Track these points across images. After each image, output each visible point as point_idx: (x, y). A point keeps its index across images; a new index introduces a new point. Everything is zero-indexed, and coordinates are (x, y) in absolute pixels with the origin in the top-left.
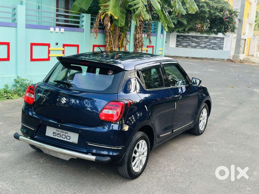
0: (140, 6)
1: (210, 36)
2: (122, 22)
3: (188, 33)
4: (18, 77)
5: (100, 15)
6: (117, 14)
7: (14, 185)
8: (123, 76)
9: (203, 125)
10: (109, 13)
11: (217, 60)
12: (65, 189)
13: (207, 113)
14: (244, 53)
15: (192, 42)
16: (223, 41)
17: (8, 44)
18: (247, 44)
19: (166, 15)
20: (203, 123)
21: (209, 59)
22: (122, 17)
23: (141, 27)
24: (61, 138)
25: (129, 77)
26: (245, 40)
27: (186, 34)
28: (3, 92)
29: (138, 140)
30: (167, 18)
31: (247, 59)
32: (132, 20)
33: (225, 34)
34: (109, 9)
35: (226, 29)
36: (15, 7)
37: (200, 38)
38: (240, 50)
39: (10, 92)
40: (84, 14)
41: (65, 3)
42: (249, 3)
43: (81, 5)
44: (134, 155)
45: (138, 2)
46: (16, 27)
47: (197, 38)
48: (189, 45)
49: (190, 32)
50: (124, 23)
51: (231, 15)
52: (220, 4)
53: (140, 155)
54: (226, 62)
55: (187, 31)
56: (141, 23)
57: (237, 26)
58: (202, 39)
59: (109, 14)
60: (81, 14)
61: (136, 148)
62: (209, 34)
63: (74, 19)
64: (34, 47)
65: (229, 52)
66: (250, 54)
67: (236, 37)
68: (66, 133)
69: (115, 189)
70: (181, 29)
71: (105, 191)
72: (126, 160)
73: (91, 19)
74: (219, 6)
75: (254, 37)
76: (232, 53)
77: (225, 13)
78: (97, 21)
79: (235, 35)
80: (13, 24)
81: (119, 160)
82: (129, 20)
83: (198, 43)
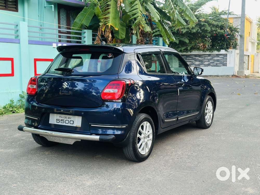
0: (139, 15)
1: (212, 53)
2: (122, 34)
3: (191, 52)
4: (23, 92)
5: (101, 28)
6: (117, 25)
7: (19, 171)
8: (122, 58)
9: (209, 119)
10: (110, 24)
11: (222, 76)
12: (71, 172)
13: (212, 106)
14: (248, 69)
15: (196, 61)
16: (226, 58)
17: (12, 60)
18: (251, 61)
19: (167, 29)
20: (209, 116)
21: (213, 76)
22: (123, 29)
23: (143, 42)
24: (64, 124)
25: (129, 59)
26: (249, 56)
27: (189, 53)
28: (9, 107)
29: (142, 121)
30: (168, 31)
31: (253, 75)
32: (133, 35)
33: (228, 50)
34: (109, 21)
35: (228, 45)
36: (17, 23)
37: (203, 56)
38: (244, 66)
39: (15, 107)
40: (86, 31)
41: (67, 22)
42: (249, 21)
43: (82, 22)
44: (138, 135)
45: (137, 12)
46: (19, 43)
47: (200, 56)
48: (192, 63)
49: (193, 51)
50: (124, 35)
51: (232, 32)
52: (220, 22)
53: (145, 137)
54: (231, 78)
55: (189, 49)
56: (143, 38)
57: (238, 42)
58: (205, 57)
59: (110, 26)
60: (82, 30)
61: (140, 129)
62: (211, 51)
63: (76, 35)
64: (37, 62)
65: (233, 68)
66: (255, 70)
67: (239, 53)
68: (69, 118)
69: (121, 170)
70: (183, 48)
71: (111, 171)
72: (131, 140)
73: (93, 34)
74: (220, 24)
75: (257, 54)
76: (237, 69)
77: (226, 31)
78: (99, 34)
79: (238, 51)
80: (16, 40)
81: (124, 140)
82: (130, 36)
83: (201, 61)
